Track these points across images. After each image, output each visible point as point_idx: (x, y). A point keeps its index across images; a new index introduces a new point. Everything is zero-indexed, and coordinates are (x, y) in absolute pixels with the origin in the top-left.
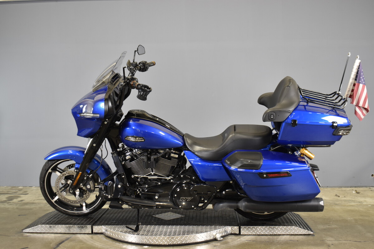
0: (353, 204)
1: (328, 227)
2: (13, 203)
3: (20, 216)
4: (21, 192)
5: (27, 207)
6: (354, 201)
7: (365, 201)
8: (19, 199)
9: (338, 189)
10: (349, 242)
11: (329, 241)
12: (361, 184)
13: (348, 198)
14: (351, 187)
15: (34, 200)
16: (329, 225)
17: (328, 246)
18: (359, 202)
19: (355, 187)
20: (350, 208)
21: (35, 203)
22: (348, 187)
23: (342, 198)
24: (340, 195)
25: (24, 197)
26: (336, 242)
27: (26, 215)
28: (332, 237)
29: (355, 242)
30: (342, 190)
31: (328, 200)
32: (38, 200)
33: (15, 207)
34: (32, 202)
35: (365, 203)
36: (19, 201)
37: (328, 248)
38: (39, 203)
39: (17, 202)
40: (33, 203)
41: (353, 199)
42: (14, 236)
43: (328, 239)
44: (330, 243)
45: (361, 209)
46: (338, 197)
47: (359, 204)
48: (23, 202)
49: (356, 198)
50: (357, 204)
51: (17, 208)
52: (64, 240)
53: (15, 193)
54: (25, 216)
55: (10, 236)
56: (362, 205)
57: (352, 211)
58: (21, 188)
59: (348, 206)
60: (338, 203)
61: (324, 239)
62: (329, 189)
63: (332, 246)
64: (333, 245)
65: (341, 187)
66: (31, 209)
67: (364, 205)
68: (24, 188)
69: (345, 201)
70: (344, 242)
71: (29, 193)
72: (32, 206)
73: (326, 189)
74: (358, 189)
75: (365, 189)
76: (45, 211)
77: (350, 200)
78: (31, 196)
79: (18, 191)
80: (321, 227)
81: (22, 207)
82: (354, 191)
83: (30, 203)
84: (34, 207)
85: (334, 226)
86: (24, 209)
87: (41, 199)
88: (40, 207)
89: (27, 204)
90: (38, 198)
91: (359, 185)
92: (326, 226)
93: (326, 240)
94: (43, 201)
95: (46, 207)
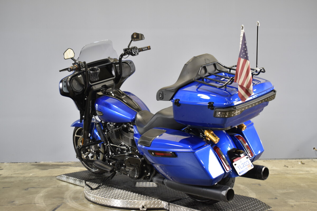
0: (301, 173)
1: (286, 191)
3: (4, 188)
5: (7, 180)
6: (302, 171)
7: (312, 170)
9: (284, 161)
10: (308, 203)
13: (296, 168)
14: (296, 159)
15: (12, 175)
17: (292, 206)
18: (307, 171)
19: (299, 159)
20: (300, 176)
21: (14, 177)
22: (293, 159)
24: (288, 166)
26: (297, 203)
27: (9, 187)
28: (292, 199)
29: (313, 203)
30: (288, 162)
31: (279, 170)
34: (10, 176)
35: (312, 172)
37: (292, 208)
38: (18, 177)
40: (12, 177)
41: (301, 169)
42: (7, 205)
43: (289, 201)
44: (293, 204)
45: (310, 177)
46: (287, 168)
47: (307, 173)
48: (1, 176)
49: (303, 168)
50: (305, 173)
52: (56, 207)
55: (3, 205)
56: (309, 173)
57: (303, 178)
59: (298, 174)
60: (288, 172)
61: (286, 201)
62: (277, 161)
63: (295, 206)
64: (295, 205)
65: (287, 159)
66: (12, 182)
67: (311, 173)
69: (294, 170)
70: (304, 203)
71: (4, 169)
72: (12, 180)
73: (274, 161)
74: (304, 161)
75: (308, 160)
76: (26, 183)
77: (298, 170)
78: (7, 171)
80: (281, 191)
81: (2, 181)
82: (300, 162)
83: (9, 177)
84: (14, 180)
85: (291, 191)
86: (5, 182)
87: (18, 174)
88: (20, 180)
89: (6, 177)
90: (14, 173)
91: (303, 157)
92: (285, 191)
93: (288, 202)
94: (20, 175)
95: (26, 181)
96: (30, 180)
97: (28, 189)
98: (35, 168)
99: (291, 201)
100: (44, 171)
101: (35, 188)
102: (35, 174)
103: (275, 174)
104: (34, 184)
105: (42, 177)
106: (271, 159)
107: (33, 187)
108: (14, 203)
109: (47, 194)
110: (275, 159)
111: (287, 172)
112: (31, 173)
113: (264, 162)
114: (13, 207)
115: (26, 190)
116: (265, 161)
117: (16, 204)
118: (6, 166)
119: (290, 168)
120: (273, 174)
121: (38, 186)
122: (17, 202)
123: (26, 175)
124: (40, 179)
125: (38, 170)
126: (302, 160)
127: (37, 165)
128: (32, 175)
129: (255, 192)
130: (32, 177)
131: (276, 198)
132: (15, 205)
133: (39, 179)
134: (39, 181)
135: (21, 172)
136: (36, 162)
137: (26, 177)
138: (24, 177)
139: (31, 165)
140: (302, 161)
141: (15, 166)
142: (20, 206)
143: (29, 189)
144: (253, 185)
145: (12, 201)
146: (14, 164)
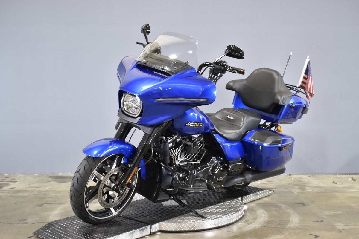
0: (352, 191)
1: (334, 213)
2: (4, 190)
3: (17, 204)
4: (9, 180)
5: (20, 194)
6: (352, 188)
8: (10, 187)
9: (332, 176)
11: (339, 226)
12: (356, 171)
13: (345, 185)
14: (345, 174)
15: (26, 188)
16: (334, 211)
17: (340, 231)
18: (358, 189)
19: (350, 174)
20: (350, 195)
21: (28, 191)
22: (343, 174)
23: (340, 185)
24: (337, 182)
25: (13, 185)
26: (346, 227)
28: (341, 222)
30: (338, 178)
31: (326, 187)
32: (29, 187)
33: (8, 195)
34: (24, 189)
36: (10, 189)
37: (340, 233)
38: (32, 191)
39: (8, 190)
40: (26, 191)
41: (351, 186)
42: (18, 224)
43: (337, 224)
44: (341, 228)
46: (335, 184)
48: (14, 189)
49: (354, 185)
50: (356, 191)
51: (10, 196)
53: (3, 181)
54: (22, 204)
55: (13, 224)
57: (354, 198)
58: (7, 175)
59: (348, 193)
60: (337, 190)
61: (334, 224)
62: (324, 176)
63: (343, 231)
64: (343, 229)
65: (336, 174)
66: (26, 197)
68: (11, 175)
69: (344, 187)
70: (354, 227)
71: (18, 181)
72: (26, 194)
73: (321, 176)
74: (355, 177)
76: (41, 198)
77: (348, 187)
78: (21, 184)
79: (5, 179)
80: (328, 213)
81: (15, 195)
82: (350, 178)
83: (22, 191)
84: (28, 194)
85: (339, 212)
86: (18, 197)
87: (33, 187)
88: (34, 195)
89: (19, 191)
90: (29, 186)
91: (354, 172)
92: (332, 212)
93: (335, 225)
94: (35, 188)
95: (41, 195)
96: (45, 195)
97: (42, 205)
98: (52, 180)
99: (339, 224)
100: (62, 184)
101: (50, 204)
102: (52, 188)
103: (321, 192)
104: (50, 200)
105: (59, 192)
106: (317, 174)
107: (49, 203)
108: (26, 221)
109: (63, 211)
110: (322, 174)
111: (335, 189)
112: (47, 186)
113: (310, 178)
114: (25, 226)
115: (40, 206)
116: (311, 176)
117: (28, 222)
118: (20, 178)
119: (339, 185)
120: (319, 191)
121: (54, 202)
122: (29, 220)
123: (42, 189)
124: (57, 194)
125: (55, 183)
126: (353, 175)
127: (54, 177)
128: (48, 189)
129: (298, 213)
130: (48, 191)
131: (322, 221)
132: (26, 223)
133: (55, 194)
134: (56, 196)
135: (36, 185)
136: (54, 174)
137: (42, 192)
138: (40, 191)
139: (48, 177)
140: (353, 177)
141: (30, 178)
142: (33, 225)
143: (44, 205)
144: (296, 204)
145: (24, 219)
146: (29, 175)
